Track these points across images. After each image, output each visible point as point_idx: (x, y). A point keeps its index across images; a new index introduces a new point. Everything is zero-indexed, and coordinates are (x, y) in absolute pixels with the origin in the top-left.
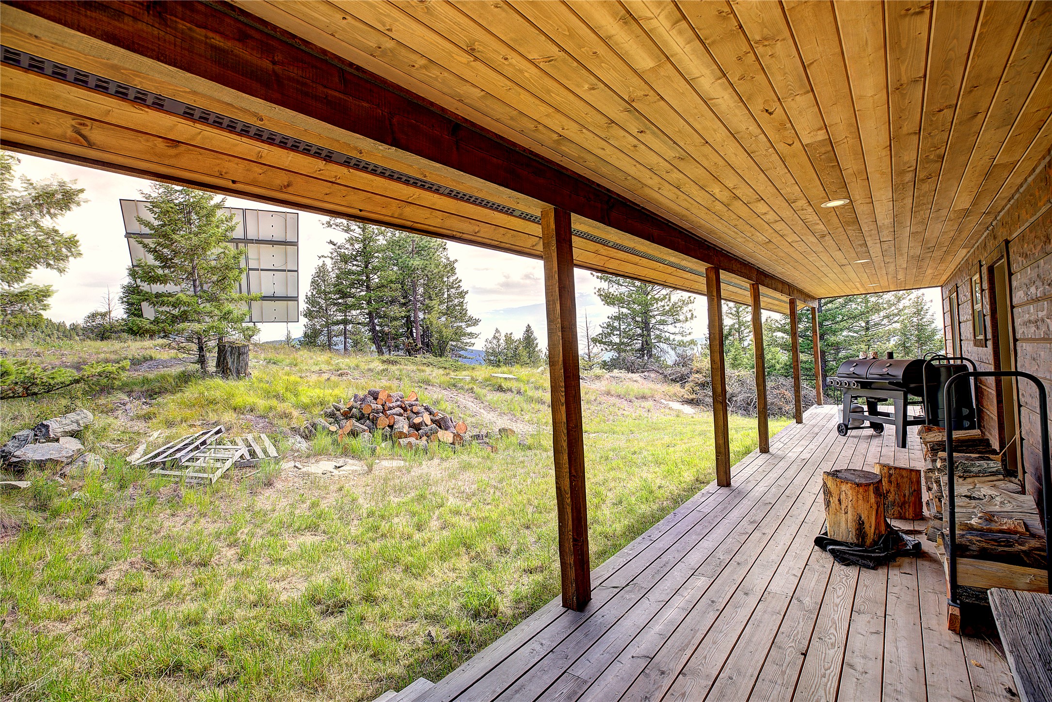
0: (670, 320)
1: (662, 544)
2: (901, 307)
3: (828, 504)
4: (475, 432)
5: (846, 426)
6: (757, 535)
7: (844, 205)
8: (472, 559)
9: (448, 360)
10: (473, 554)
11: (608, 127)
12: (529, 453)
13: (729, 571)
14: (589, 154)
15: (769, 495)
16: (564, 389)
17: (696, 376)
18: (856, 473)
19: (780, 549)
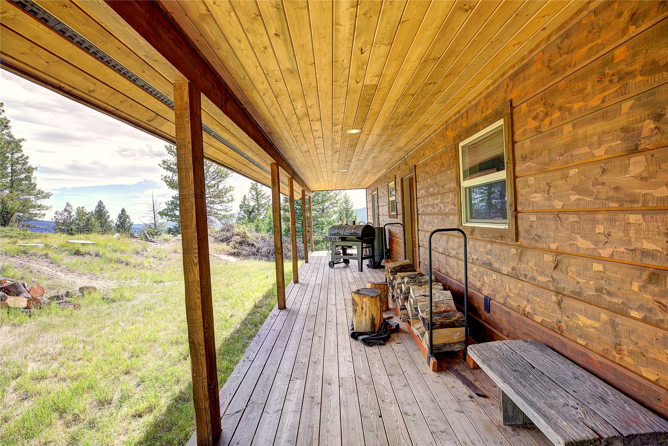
0: (218, 200)
1: (259, 362)
2: (337, 199)
3: (355, 311)
4: (53, 293)
5: (333, 262)
6: (316, 339)
7: (357, 134)
8: (67, 425)
9: (14, 229)
10: (70, 417)
11: (254, 19)
12: (114, 305)
13: (312, 370)
14: (226, 43)
15: (311, 310)
16: (197, 251)
17: (237, 237)
18: (368, 290)
19: (333, 345)
